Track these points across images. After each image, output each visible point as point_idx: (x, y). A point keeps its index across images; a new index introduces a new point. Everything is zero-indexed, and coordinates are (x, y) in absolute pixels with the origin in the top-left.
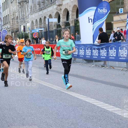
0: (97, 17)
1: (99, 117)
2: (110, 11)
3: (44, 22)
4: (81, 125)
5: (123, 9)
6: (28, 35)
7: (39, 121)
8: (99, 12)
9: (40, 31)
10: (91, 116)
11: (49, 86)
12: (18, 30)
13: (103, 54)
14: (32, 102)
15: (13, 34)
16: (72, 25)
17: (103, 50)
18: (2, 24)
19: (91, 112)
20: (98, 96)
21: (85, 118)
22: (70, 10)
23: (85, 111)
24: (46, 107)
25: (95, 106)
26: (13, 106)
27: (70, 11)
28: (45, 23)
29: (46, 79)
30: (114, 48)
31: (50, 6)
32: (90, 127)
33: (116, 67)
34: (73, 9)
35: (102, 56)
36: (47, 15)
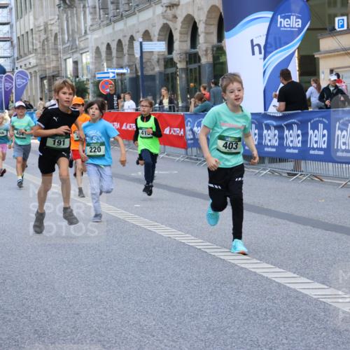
0: (275, 38)
1: (283, 311)
2: (309, 23)
3: (128, 51)
4: (233, 333)
5: (345, 18)
6: (86, 86)
7: (120, 321)
8: (279, 25)
9: (118, 74)
10: (261, 310)
11: (145, 227)
12: (58, 71)
13: (292, 141)
14: (98, 269)
15: (45, 82)
16: (206, 60)
17: (291, 131)
18: (16, 56)
19: (259, 299)
20: (280, 255)
21: (245, 315)
22: (201, 18)
23: (242, 295)
24: (137, 283)
25: (270, 281)
26: (47, 277)
27: (200, 21)
28: (131, 55)
29: (136, 207)
30: (321, 126)
31: (147, 8)
32: (258, 340)
33: (328, 177)
34: (208, 17)
35: (290, 148)
36: (138, 32)
